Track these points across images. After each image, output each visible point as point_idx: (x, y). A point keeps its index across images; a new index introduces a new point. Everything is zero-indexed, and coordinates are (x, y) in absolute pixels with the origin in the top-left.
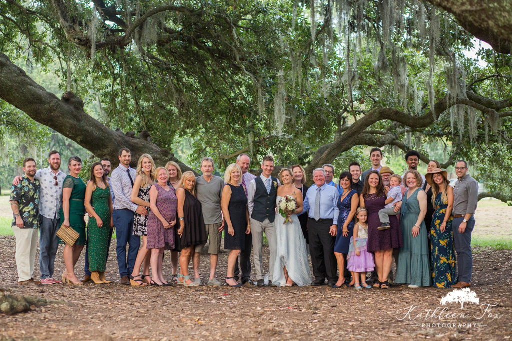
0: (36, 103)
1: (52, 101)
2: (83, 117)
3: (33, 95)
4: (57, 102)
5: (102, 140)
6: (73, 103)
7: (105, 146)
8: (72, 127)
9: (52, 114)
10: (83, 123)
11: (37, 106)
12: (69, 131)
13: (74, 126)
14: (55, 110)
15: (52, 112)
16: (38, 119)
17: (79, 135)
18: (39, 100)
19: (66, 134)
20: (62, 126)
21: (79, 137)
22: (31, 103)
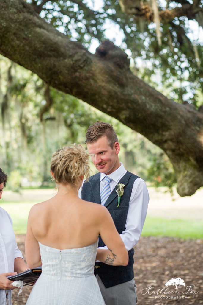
0: (49, 56)
1: (76, 53)
2: (129, 80)
3: (44, 42)
4: (84, 54)
5: (161, 117)
6: (113, 57)
7: (165, 127)
8: (112, 96)
9: (77, 74)
10: (129, 90)
11: (52, 61)
12: (107, 103)
13: (113, 94)
14: (81, 68)
15: (76, 71)
16: (55, 83)
17: (122, 109)
18: (54, 51)
19: (102, 107)
20: (94, 95)
21: (124, 112)
22: (41, 55)
